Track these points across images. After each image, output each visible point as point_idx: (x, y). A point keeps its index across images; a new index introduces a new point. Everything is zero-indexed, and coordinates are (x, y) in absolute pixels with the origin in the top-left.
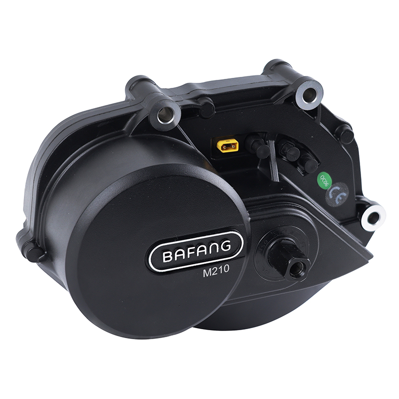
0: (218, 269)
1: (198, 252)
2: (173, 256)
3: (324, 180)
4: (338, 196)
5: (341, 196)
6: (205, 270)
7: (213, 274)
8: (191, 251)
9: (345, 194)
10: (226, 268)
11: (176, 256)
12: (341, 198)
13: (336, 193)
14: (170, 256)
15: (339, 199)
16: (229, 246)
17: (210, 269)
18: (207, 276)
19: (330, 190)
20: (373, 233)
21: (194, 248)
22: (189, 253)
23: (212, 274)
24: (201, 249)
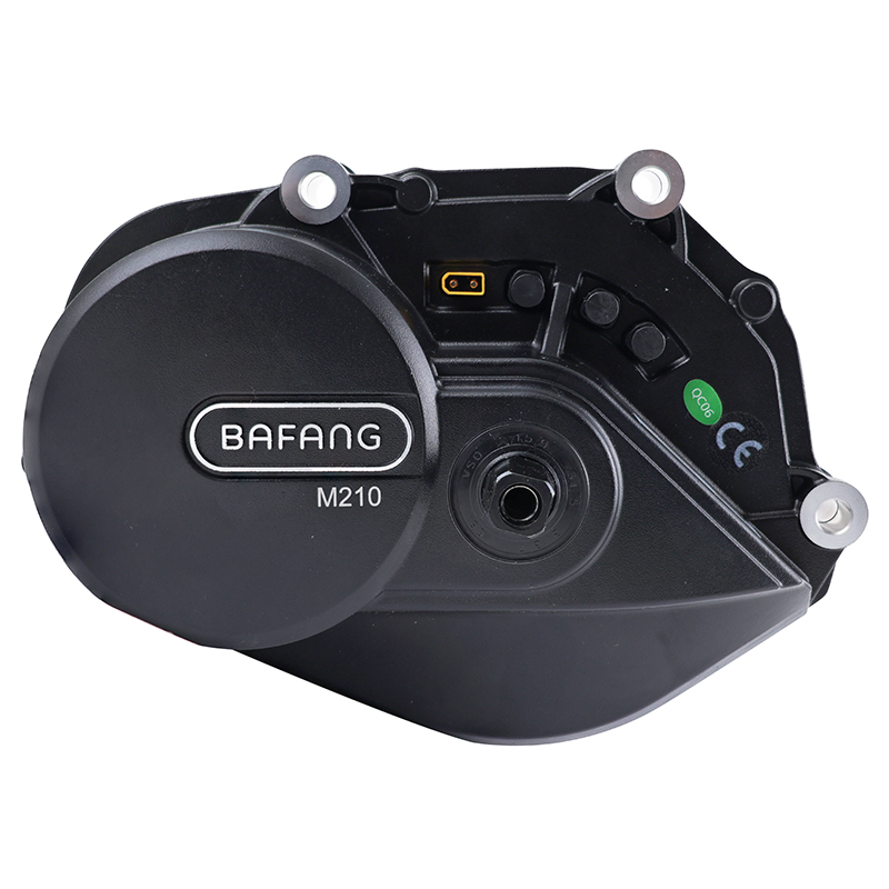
0: (353, 493)
1: (303, 439)
2: (245, 437)
3: (703, 401)
4: (741, 448)
5: (749, 448)
6: (320, 490)
7: (341, 504)
8: (285, 433)
9: (758, 446)
10: (374, 497)
11: (252, 439)
12: (747, 454)
13: (733, 439)
14: (238, 437)
15: (742, 455)
16: (378, 438)
17: (334, 489)
18: (327, 505)
19: (718, 427)
20: (836, 554)
21: (294, 427)
22: (282, 438)
23: (338, 503)
24: (311, 433)
